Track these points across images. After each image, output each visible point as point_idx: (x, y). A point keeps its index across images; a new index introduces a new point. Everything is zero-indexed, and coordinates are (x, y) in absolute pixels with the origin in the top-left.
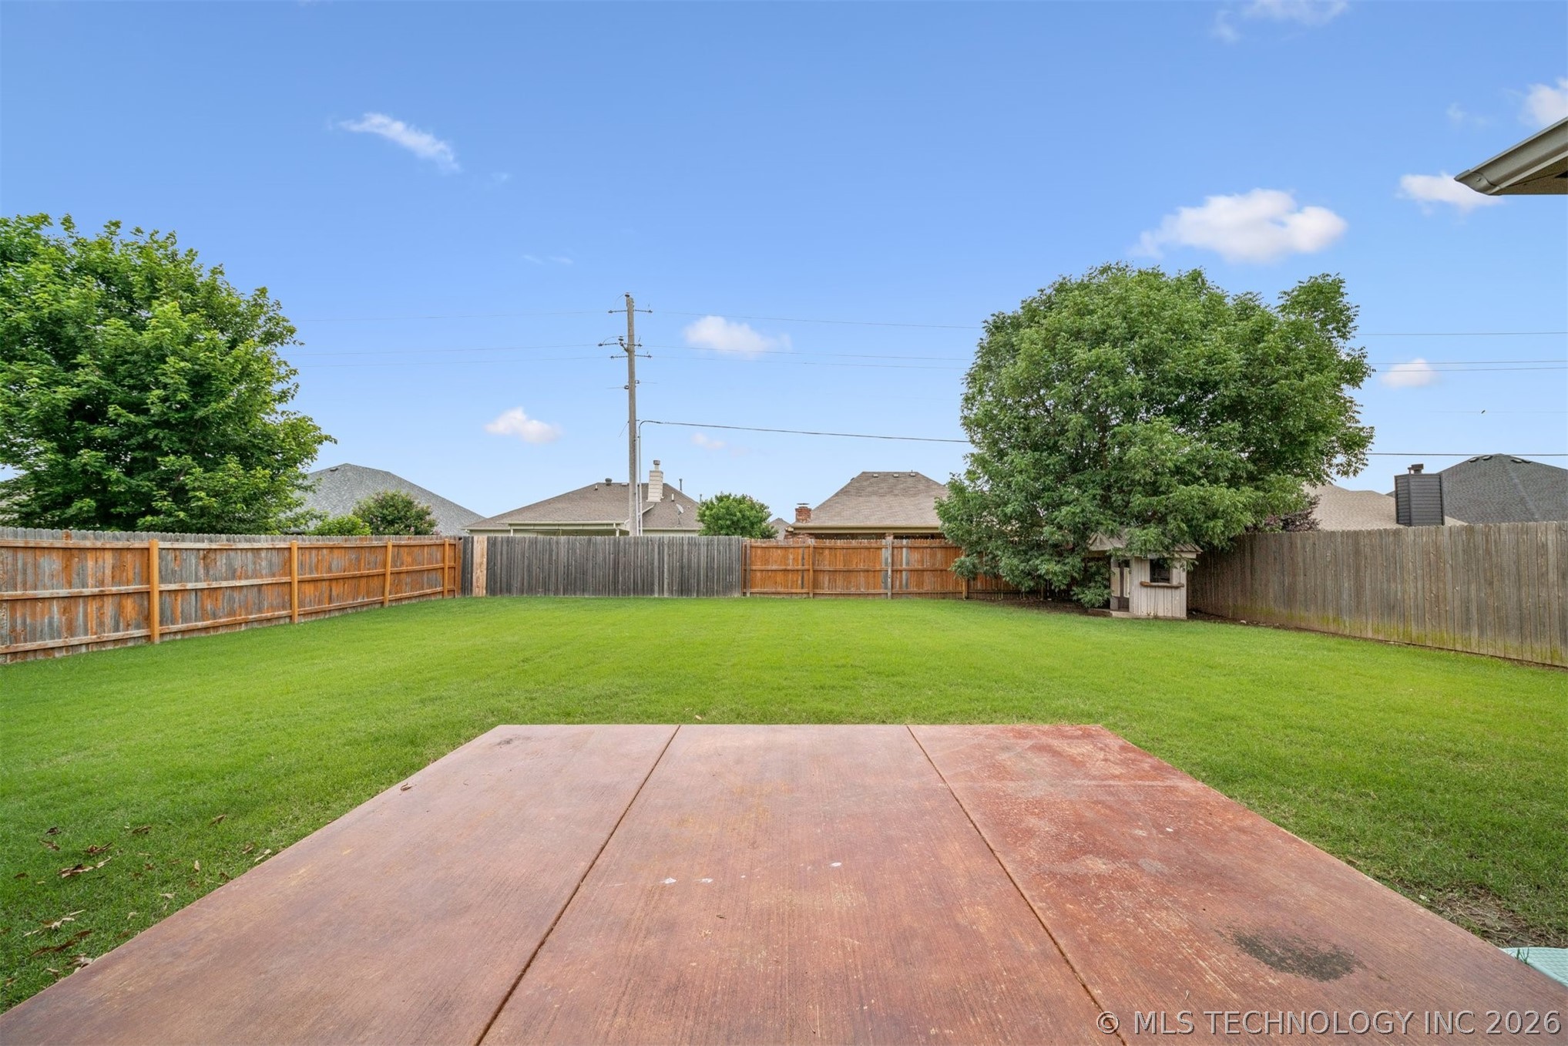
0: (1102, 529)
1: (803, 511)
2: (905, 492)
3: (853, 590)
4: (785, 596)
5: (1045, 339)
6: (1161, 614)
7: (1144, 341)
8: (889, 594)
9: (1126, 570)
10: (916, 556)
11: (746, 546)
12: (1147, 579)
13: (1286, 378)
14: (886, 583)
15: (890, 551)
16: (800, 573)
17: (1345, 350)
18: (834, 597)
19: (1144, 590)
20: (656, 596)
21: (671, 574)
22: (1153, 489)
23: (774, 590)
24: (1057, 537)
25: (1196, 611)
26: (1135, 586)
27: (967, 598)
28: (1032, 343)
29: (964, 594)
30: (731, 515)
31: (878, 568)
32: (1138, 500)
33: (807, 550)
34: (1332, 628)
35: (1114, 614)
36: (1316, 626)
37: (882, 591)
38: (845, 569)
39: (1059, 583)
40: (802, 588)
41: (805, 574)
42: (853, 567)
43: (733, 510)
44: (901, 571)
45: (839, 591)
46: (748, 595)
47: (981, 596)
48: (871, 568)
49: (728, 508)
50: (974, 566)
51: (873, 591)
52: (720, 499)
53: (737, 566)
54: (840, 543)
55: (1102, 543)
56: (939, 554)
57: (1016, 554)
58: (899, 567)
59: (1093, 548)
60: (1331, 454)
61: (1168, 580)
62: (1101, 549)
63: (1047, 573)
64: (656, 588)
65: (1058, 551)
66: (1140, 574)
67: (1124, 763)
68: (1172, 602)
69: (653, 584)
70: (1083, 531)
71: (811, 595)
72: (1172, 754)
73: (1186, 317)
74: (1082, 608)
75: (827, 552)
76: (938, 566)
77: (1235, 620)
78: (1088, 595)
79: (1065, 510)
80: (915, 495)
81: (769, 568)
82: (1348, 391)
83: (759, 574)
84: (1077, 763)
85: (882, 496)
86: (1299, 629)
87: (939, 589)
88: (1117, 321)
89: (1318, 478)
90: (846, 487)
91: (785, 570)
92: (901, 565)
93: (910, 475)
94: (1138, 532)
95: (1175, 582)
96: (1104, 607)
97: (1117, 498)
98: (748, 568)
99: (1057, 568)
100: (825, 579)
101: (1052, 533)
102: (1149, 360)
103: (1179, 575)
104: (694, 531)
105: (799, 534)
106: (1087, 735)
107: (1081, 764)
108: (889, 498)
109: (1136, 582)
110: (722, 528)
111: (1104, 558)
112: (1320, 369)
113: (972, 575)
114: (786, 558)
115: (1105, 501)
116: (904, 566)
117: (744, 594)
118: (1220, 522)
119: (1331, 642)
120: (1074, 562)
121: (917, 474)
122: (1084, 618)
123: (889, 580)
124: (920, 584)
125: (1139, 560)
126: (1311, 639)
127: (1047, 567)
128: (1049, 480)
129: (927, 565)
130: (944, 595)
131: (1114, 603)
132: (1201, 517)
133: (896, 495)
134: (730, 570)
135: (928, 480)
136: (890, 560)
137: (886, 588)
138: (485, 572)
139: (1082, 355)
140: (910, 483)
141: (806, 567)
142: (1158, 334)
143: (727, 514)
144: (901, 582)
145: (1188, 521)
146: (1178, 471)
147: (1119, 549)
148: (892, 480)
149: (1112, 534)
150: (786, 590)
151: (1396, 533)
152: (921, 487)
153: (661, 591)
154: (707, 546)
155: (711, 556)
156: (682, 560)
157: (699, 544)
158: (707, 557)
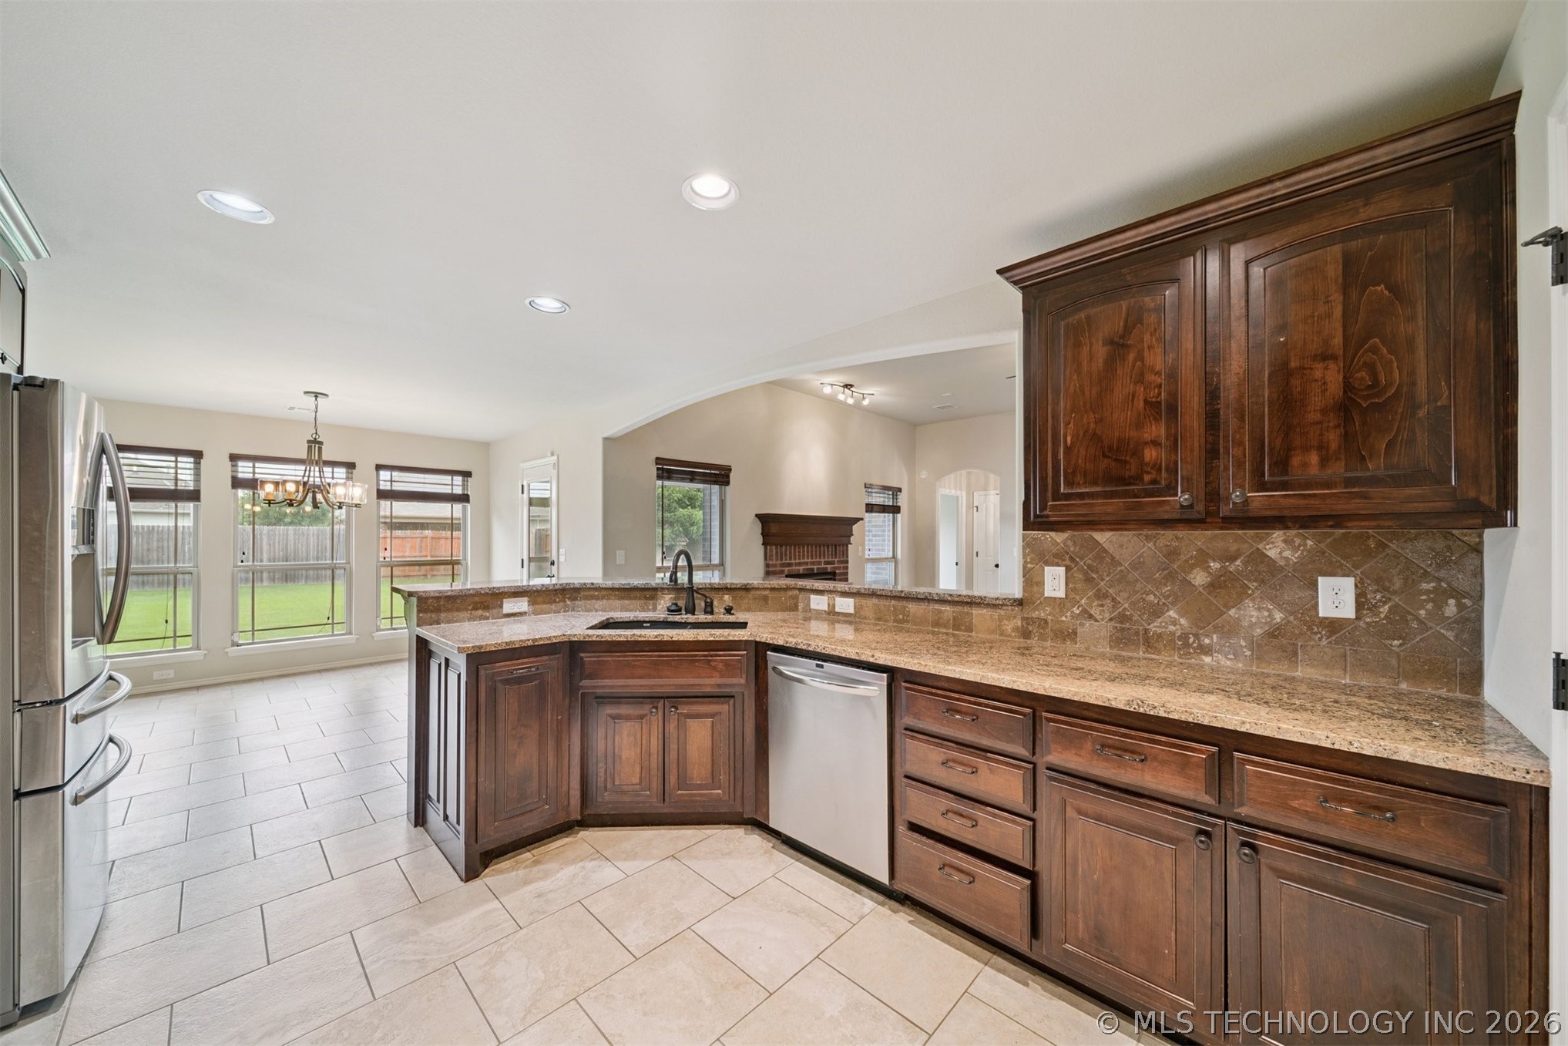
154: (318, 537)
155: (322, 546)
156: (287, 549)
157: (308, 535)
158: (318, 546)
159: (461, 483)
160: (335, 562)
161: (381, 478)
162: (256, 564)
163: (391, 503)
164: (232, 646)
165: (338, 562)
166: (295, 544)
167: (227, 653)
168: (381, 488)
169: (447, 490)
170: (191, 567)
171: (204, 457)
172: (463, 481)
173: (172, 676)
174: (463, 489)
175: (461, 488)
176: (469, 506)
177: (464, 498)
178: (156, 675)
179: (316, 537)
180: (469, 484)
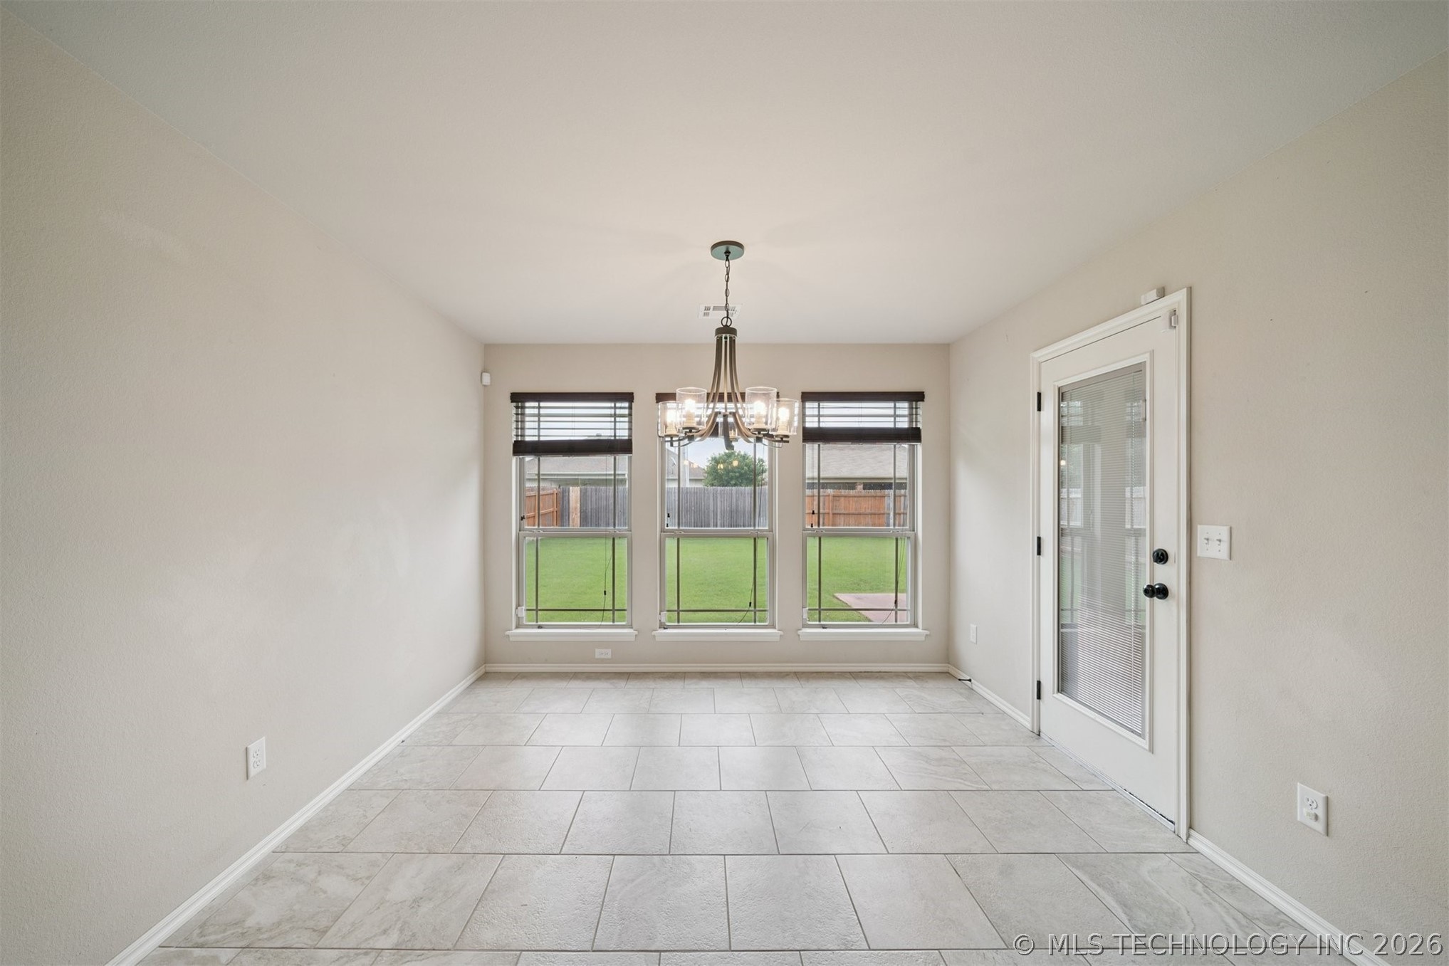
16: (821, 516)
31: (882, 512)
33: (827, 498)
38: (857, 512)
40: (824, 525)
41: (826, 517)
42: (863, 511)
48: (877, 512)
91: (811, 513)
92: (900, 509)
100: (841, 521)
110: (732, 479)
138: (579, 514)
141: (827, 511)
159: (906, 412)
160: (757, 528)
161: (808, 412)
162: (681, 528)
163: (819, 446)
164: (660, 628)
165: (760, 528)
166: (737, 500)
167: (654, 636)
168: (808, 425)
169: (887, 424)
170: (626, 530)
171: (634, 401)
172: (911, 408)
173: (609, 656)
174: (911, 421)
175: (906, 419)
176: (919, 447)
177: (913, 435)
178: (599, 653)
180: (920, 412)
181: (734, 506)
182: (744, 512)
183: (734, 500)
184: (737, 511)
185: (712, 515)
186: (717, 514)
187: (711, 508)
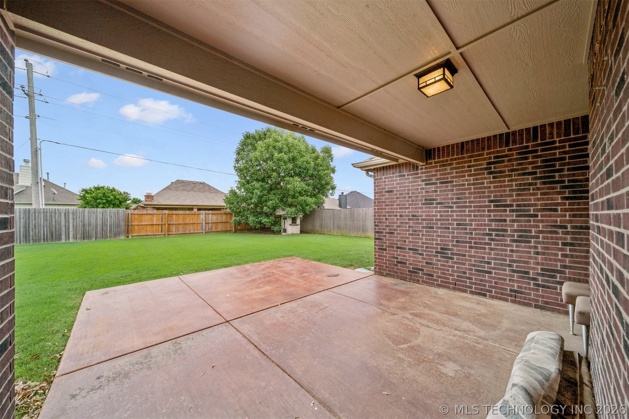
0: (280, 208)
1: (148, 197)
2: (200, 190)
3: (187, 232)
4: (152, 236)
5: (265, 147)
6: (294, 233)
7: (292, 154)
8: (204, 232)
9: (286, 220)
10: (215, 217)
11: (128, 214)
12: (291, 223)
13: (322, 170)
14: (202, 228)
15: (204, 215)
16: (160, 226)
17: (332, 164)
18: (178, 235)
19: (290, 226)
20: (63, 241)
21: (75, 228)
22: (294, 197)
23: (145, 234)
24: (268, 210)
25: (303, 231)
26: (287, 225)
27: (235, 232)
28: (262, 147)
29: (234, 231)
30: (106, 197)
31: (199, 222)
32: (290, 200)
33: (164, 216)
34: (329, 233)
35: (283, 234)
36: (326, 233)
37: (200, 231)
38: (184, 223)
39: (268, 225)
40: (162, 232)
41: (163, 226)
42: (187, 222)
43: (107, 194)
44: (209, 223)
45: (180, 232)
46: (130, 237)
47: (239, 231)
48: (195, 222)
49: (104, 193)
50: (239, 220)
51: (197, 232)
52: (97, 189)
53: (122, 224)
54: (181, 212)
55: (280, 212)
56: (224, 216)
57: (254, 216)
58: (208, 222)
59: (277, 214)
60: (329, 190)
61: (296, 223)
62: (279, 214)
63: (265, 222)
64: (63, 237)
65: (267, 215)
66: (289, 221)
67: (302, 261)
68: (296, 229)
69: (61, 235)
70: (274, 208)
71: (167, 235)
72: (310, 259)
73: (302, 149)
74: (273, 232)
75: (174, 216)
76: (224, 221)
77: (310, 233)
78: (276, 228)
79: (271, 202)
80: (204, 192)
81: (143, 224)
82: (332, 175)
83: (136, 227)
84: (294, 263)
85: (188, 191)
86: (323, 234)
87: (224, 229)
88: (285, 146)
89: (327, 196)
90: (169, 186)
91: (152, 225)
92: (209, 221)
93: (201, 183)
94: (290, 209)
95: (297, 224)
96: (279, 232)
97: (285, 199)
98: (130, 224)
99: (268, 220)
100: (173, 228)
101: (266, 209)
102: (293, 160)
103: (298, 222)
104: (74, 205)
105: (147, 207)
106: (293, 259)
107: (295, 263)
108: (192, 193)
109: (288, 224)
110: (99, 204)
111: (280, 216)
112: (328, 169)
113: (239, 223)
114: (153, 220)
115: (281, 200)
116: (210, 221)
117: (128, 237)
118: (308, 207)
119: (330, 236)
120: (272, 218)
121: (204, 183)
122: (275, 235)
123: (204, 227)
124: (217, 228)
125: (289, 217)
126: (326, 236)
127: (264, 220)
128: (265, 192)
129: (219, 220)
130: (226, 232)
131: (282, 231)
132: (304, 205)
133: (195, 191)
134: (118, 226)
135: (209, 186)
136: (204, 219)
137: (202, 230)
139: (276, 155)
140: (203, 187)
141: (163, 223)
142: (295, 153)
143: (103, 196)
144: (209, 227)
145: (301, 206)
146: (300, 193)
147: (284, 214)
148: (192, 185)
149: (283, 210)
150: (153, 234)
151: (340, 210)
152: (206, 189)
153: (68, 238)
154: (103, 213)
155: (105, 219)
156: (84, 221)
157: (97, 213)
158: (103, 219)
166: (89, 218)
179: (101, 214)
181: (86, 221)
182: (96, 225)
183: (86, 218)
184: (89, 225)
185: (63, 229)
186: (69, 228)
187: (63, 223)
